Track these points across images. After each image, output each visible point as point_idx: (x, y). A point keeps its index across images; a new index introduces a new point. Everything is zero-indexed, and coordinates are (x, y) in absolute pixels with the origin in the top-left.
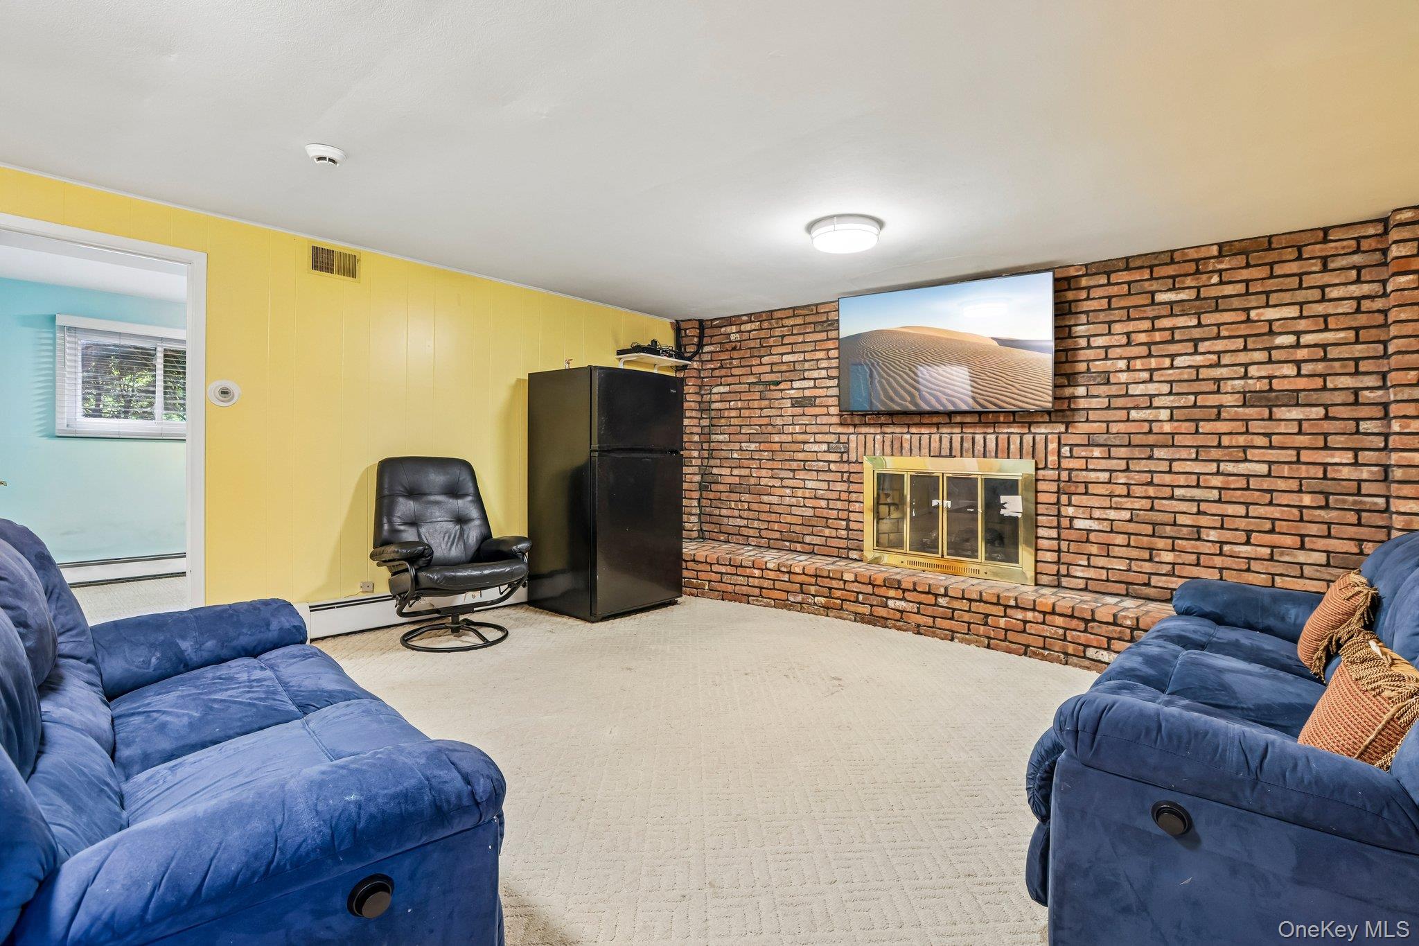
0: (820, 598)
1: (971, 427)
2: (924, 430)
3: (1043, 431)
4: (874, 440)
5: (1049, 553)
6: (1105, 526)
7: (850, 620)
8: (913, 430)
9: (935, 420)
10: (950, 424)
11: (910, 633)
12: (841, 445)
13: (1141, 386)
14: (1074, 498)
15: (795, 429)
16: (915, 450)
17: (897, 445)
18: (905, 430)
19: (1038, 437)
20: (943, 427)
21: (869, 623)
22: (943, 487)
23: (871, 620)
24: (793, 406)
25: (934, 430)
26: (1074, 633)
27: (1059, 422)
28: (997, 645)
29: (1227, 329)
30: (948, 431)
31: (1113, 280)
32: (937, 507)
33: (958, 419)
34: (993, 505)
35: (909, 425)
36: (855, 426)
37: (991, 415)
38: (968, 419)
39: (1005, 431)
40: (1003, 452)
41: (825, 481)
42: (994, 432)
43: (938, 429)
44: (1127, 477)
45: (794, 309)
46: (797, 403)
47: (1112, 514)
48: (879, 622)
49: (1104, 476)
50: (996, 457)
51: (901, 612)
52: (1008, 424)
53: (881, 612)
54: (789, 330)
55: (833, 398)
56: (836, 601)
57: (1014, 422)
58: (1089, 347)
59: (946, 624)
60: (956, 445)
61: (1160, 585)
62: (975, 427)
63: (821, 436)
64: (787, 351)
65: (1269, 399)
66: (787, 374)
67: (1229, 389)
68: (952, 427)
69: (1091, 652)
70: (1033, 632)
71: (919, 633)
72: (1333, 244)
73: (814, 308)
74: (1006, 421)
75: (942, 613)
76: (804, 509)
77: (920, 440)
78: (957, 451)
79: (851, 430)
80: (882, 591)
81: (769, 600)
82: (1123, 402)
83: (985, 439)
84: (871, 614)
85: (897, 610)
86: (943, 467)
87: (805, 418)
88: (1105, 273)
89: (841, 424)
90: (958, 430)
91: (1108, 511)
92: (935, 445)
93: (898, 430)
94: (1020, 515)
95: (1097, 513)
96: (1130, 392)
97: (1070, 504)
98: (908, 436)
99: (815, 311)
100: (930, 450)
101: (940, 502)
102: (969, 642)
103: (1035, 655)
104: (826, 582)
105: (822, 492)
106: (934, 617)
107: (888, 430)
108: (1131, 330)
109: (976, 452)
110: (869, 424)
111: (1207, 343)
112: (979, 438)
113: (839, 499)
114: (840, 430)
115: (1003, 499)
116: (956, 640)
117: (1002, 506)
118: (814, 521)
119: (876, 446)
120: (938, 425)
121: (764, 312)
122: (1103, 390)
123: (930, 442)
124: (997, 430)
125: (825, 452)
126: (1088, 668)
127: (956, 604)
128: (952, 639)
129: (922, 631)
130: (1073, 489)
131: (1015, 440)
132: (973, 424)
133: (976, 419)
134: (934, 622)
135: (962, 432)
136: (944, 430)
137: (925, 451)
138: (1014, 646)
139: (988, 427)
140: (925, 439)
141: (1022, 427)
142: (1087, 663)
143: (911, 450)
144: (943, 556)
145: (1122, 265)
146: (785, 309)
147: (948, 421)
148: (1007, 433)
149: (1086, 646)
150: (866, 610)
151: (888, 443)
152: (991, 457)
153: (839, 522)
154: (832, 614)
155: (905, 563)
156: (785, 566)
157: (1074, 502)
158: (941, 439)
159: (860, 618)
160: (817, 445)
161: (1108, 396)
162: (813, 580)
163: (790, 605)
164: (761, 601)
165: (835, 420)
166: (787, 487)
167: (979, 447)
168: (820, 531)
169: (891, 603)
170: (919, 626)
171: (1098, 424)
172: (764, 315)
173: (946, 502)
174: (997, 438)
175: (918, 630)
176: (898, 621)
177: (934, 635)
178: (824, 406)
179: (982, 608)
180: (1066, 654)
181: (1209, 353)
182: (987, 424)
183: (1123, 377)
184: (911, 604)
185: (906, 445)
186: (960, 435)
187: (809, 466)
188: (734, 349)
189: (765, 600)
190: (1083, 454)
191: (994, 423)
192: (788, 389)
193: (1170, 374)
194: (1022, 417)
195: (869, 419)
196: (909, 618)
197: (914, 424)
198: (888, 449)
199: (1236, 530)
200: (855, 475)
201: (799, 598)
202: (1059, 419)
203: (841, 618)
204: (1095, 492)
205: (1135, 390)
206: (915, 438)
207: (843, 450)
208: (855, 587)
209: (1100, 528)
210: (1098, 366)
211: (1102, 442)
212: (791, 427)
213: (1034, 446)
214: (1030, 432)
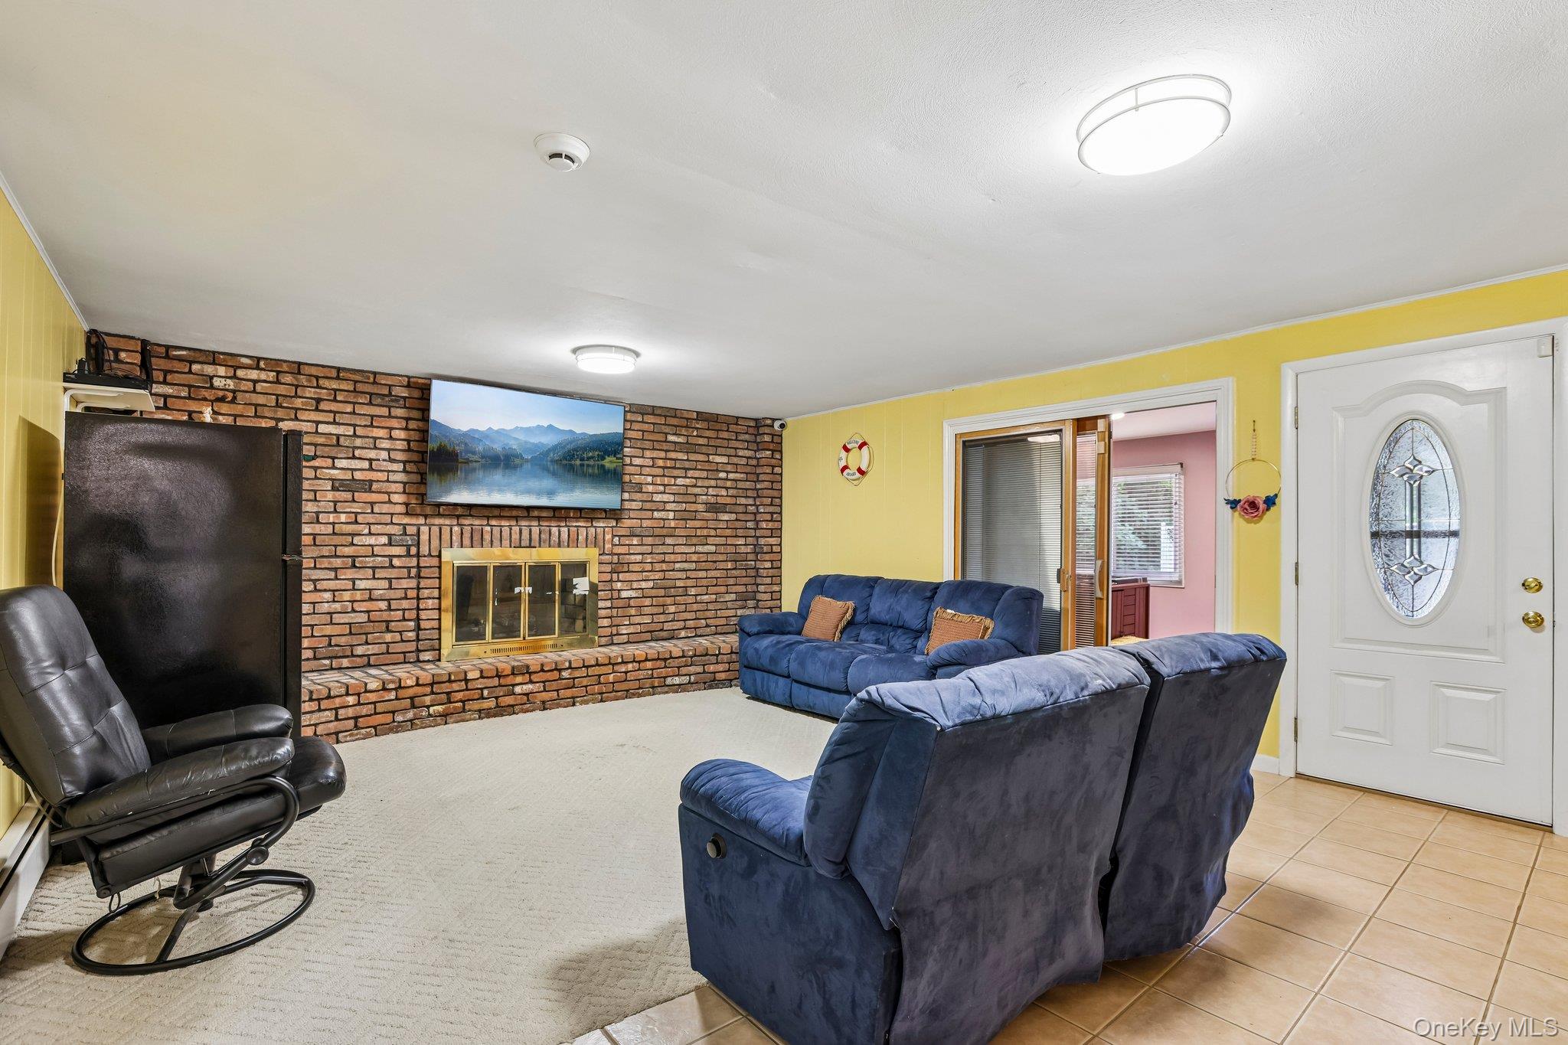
0: (435, 708)
1: (547, 521)
2: (503, 523)
3: (602, 525)
4: (451, 531)
5: (605, 620)
6: (639, 594)
7: (475, 719)
8: (493, 522)
9: (514, 513)
10: (528, 517)
11: (538, 712)
12: (408, 538)
13: (660, 495)
14: (621, 575)
15: (339, 518)
16: (496, 542)
17: (477, 537)
18: (485, 522)
19: (598, 530)
20: (521, 520)
21: (495, 716)
22: (525, 576)
23: (500, 711)
24: (334, 489)
25: (513, 523)
26: (659, 670)
27: (612, 519)
28: (608, 697)
29: (700, 465)
30: (527, 523)
31: (645, 420)
32: (520, 592)
33: (536, 513)
34: (567, 587)
35: (488, 518)
36: (426, 517)
37: (563, 511)
38: (544, 514)
39: (574, 524)
40: (573, 542)
41: (385, 578)
42: (566, 526)
43: (517, 522)
44: (652, 558)
45: (339, 369)
46: (337, 485)
47: (644, 585)
48: (505, 711)
49: (639, 558)
50: (568, 546)
51: (527, 695)
52: (577, 519)
53: (509, 700)
54: (330, 394)
55: (397, 485)
56: (456, 704)
57: (581, 517)
58: (631, 465)
59: (568, 693)
60: (535, 536)
61: (669, 628)
62: (551, 521)
63: (379, 527)
64: (326, 420)
65: (715, 508)
66: (327, 449)
67: (700, 501)
68: (530, 520)
69: (669, 681)
70: (632, 679)
71: (545, 709)
72: (740, 427)
73: (372, 376)
74: (575, 516)
75: (565, 684)
76: (352, 615)
77: (501, 532)
78: (535, 542)
79: (421, 521)
80: (509, 680)
81: (368, 730)
82: (650, 506)
83: (559, 532)
84: (498, 706)
85: (524, 694)
86: (523, 557)
87: (355, 505)
88: (640, 413)
89: (407, 514)
90: (535, 523)
91: (641, 583)
92: (515, 536)
93: (477, 522)
94: (587, 593)
95: (635, 585)
96: (654, 499)
97: (619, 581)
98: (488, 528)
99: (372, 380)
100: (511, 541)
101: (522, 589)
102: (586, 702)
103: (633, 695)
104: (446, 687)
105: (381, 592)
106: (557, 691)
107: (466, 522)
108: (655, 456)
109: (552, 542)
110: (443, 515)
111: (692, 472)
112: (555, 530)
113: (406, 598)
114: (406, 520)
115: (575, 581)
116: (578, 704)
117: (574, 587)
118: (370, 627)
119: (454, 538)
120: (517, 518)
121: (285, 361)
122: (638, 496)
123: (511, 533)
124: (568, 524)
125: (385, 545)
126: (667, 692)
127: (577, 674)
128: (574, 705)
129: (548, 706)
130: (620, 569)
131: (583, 531)
132: (548, 518)
133: (551, 514)
134: (558, 695)
135: (539, 525)
136: (523, 523)
137: (506, 542)
138: (619, 694)
139: (561, 521)
140: (506, 530)
141: (587, 521)
142: (666, 689)
143: (492, 541)
144: (524, 638)
145: (650, 410)
146: (323, 366)
147: (526, 514)
148: (576, 526)
149: (665, 678)
150: (492, 703)
151: (467, 535)
152: (564, 547)
153: (404, 623)
154: (452, 720)
155: (488, 651)
156: (392, 682)
157: (621, 578)
158: (521, 531)
159: (484, 714)
160: (374, 537)
161: (641, 501)
162: (428, 690)
163: (397, 727)
164: (357, 734)
165: (401, 509)
166: (325, 590)
167: (555, 538)
168: (379, 638)
169: (518, 689)
170: (544, 702)
171: (635, 520)
172: (285, 365)
173: (527, 588)
174: (569, 530)
175: (544, 706)
176: (528, 703)
177: (559, 706)
178: (383, 493)
179: (597, 670)
180: (653, 687)
181: (692, 478)
182: (560, 519)
183: (650, 488)
184: (537, 685)
185: (487, 537)
186: (538, 528)
187: (360, 562)
188: (222, 400)
189: (363, 731)
190: (627, 542)
191: (566, 518)
192: (327, 468)
193: (674, 489)
194: (587, 513)
195: (444, 510)
196: (536, 697)
197: (492, 517)
198: (467, 541)
199: (702, 586)
200: (427, 570)
201: (410, 715)
202: (612, 516)
203: (463, 721)
204: (633, 570)
205: (657, 498)
206: (496, 530)
207: (410, 543)
208: (479, 684)
209: (637, 595)
210: (637, 479)
211: (638, 534)
212: (331, 515)
213: (595, 537)
214: (592, 526)
